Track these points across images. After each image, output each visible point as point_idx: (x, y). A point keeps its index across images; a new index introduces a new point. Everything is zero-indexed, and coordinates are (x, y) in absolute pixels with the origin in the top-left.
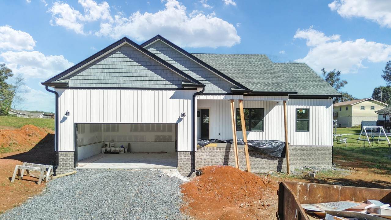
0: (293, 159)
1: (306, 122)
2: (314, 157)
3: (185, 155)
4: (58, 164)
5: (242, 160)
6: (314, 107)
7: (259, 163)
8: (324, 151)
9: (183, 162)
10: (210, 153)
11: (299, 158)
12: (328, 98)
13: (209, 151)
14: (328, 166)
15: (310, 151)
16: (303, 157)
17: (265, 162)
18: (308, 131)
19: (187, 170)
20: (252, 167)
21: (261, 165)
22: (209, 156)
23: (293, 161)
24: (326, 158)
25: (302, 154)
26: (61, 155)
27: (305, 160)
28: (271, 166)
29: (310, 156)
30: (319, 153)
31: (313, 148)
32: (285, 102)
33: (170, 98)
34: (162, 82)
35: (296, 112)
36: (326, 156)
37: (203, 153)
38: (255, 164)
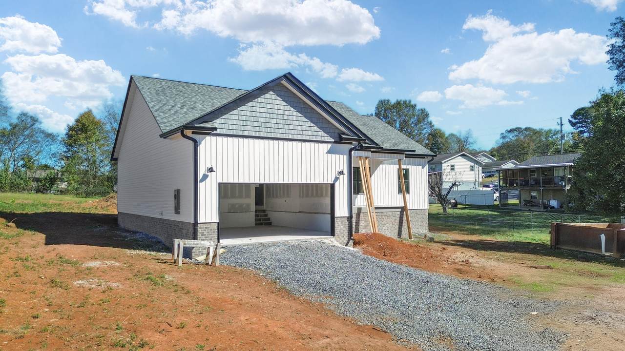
1: (407, 183)
2: (414, 222)
8: (422, 215)
9: (340, 229)
12: (423, 158)
14: (425, 231)
19: (344, 239)
24: (424, 222)
26: (201, 228)
30: (418, 217)
31: (413, 212)
32: (399, 160)
33: (327, 153)
34: (318, 134)
36: (423, 220)
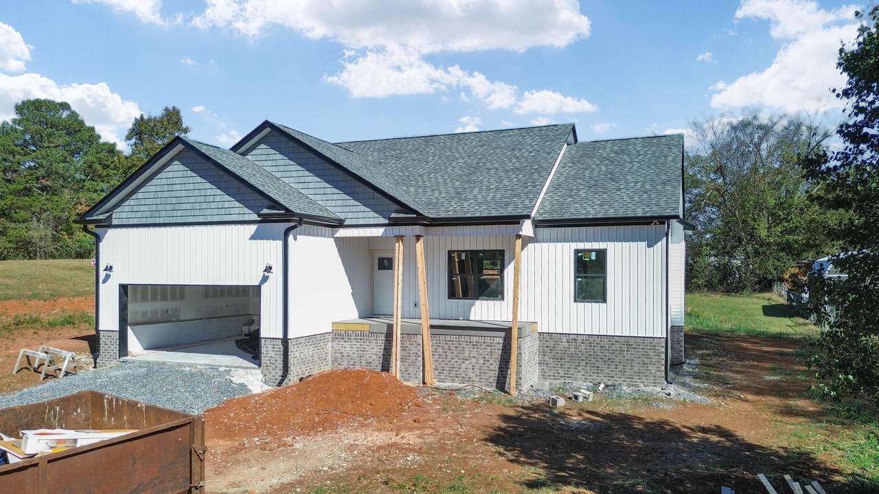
0: (567, 365)
1: (599, 280)
2: (620, 363)
3: (274, 345)
4: (99, 351)
5: (416, 359)
6: (618, 245)
7: (459, 368)
8: (643, 349)
9: (271, 357)
10: (357, 342)
11: (583, 363)
12: (650, 224)
13: (355, 339)
14: (654, 386)
15: (610, 347)
16: (594, 361)
17: (470, 367)
18: (605, 301)
19: (276, 373)
20: (446, 376)
21: (464, 372)
22: (355, 349)
23: (569, 368)
24: (650, 367)
25: (590, 355)
26: (103, 336)
27: (598, 367)
28: (484, 376)
29: (609, 359)
30: (632, 354)
31: (616, 342)
33: (251, 239)
34: (237, 211)
35: (575, 257)
36: (648, 361)
37: (345, 342)
38: (452, 371)
